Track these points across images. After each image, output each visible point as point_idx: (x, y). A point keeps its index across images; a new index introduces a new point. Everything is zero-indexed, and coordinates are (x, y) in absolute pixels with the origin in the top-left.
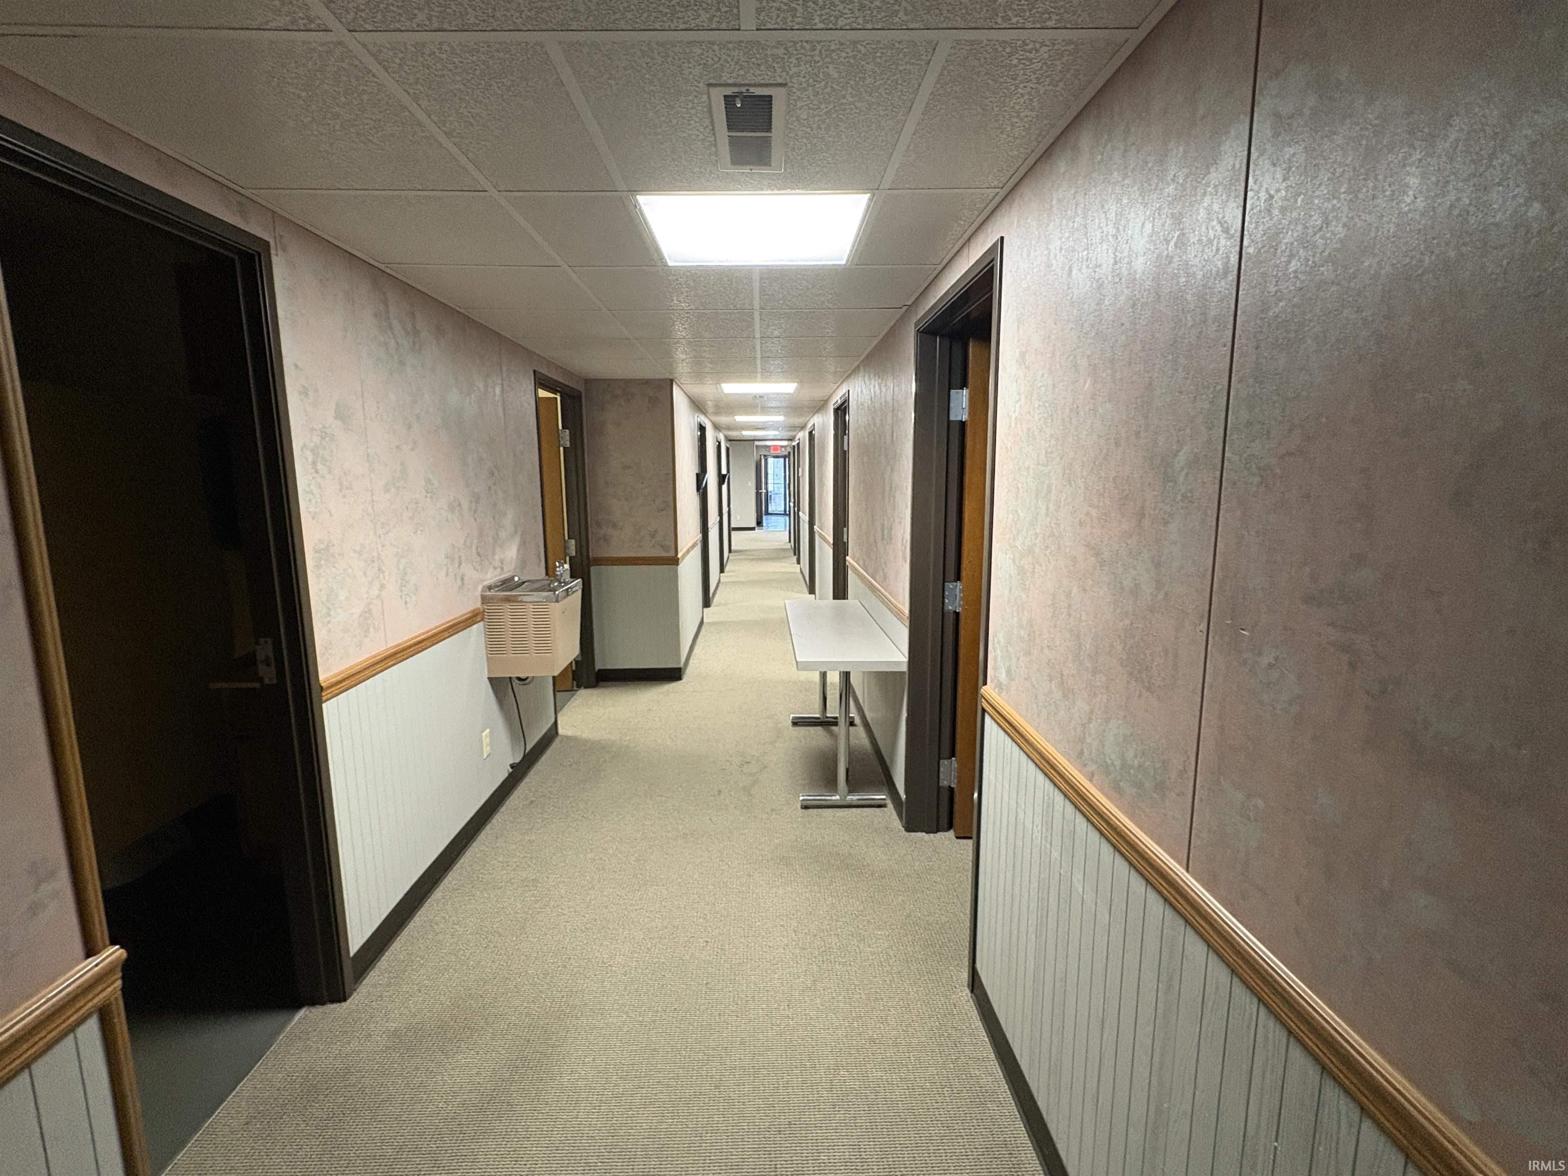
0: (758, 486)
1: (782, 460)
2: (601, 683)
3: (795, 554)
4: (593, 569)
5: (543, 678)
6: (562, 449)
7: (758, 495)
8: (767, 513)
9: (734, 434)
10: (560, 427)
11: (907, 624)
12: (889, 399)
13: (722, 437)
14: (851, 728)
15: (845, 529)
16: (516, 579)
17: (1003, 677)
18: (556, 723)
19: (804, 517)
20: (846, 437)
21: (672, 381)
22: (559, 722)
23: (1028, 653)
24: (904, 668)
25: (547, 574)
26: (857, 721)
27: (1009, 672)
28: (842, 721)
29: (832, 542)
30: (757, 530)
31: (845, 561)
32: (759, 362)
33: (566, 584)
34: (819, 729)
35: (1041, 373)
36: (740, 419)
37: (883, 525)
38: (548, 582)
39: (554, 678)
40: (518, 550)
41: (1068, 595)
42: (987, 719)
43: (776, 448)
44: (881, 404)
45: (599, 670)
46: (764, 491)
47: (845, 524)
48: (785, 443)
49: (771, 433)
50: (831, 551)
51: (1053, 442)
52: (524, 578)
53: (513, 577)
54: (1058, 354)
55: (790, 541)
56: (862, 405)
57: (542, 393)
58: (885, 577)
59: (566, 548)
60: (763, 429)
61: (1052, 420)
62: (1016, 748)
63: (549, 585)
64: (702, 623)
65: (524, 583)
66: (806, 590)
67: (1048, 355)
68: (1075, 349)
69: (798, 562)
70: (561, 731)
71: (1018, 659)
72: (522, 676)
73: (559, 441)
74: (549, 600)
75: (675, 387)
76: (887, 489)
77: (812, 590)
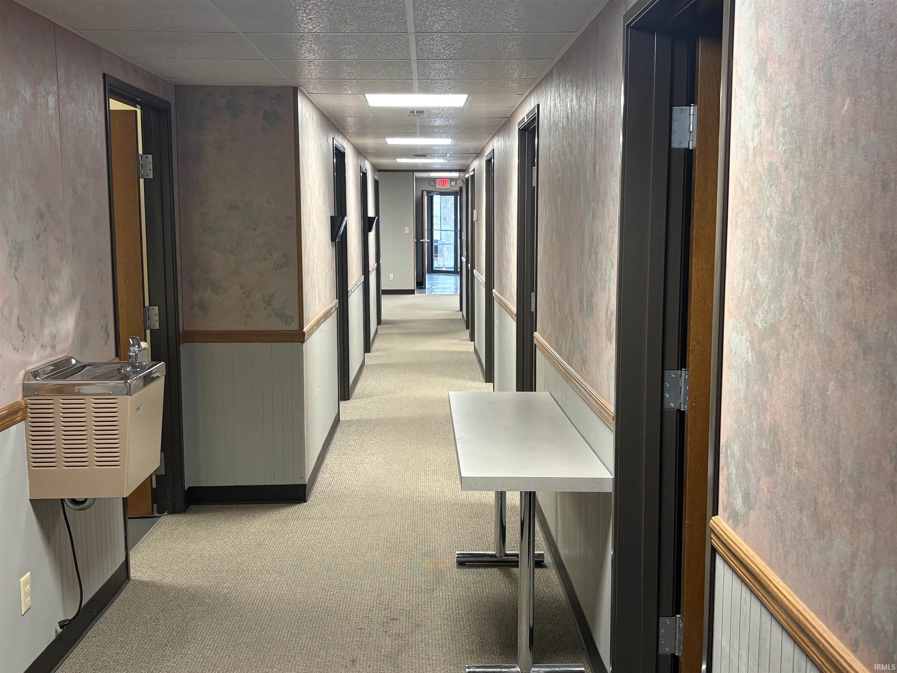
0: (419, 234)
1: (452, 198)
2: (192, 506)
3: (467, 328)
4: (184, 348)
5: (108, 502)
6: (142, 181)
7: (419, 246)
8: (432, 271)
9: (385, 162)
10: (140, 152)
11: (613, 428)
12: (590, 117)
13: (368, 167)
14: (537, 570)
15: (533, 294)
16: (74, 361)
17: (739, 504)
18: (126, 563)
19: (480, 277)
20: (535, 168)
21: (295, 91)
22: (132, 562)
23: (771, 472)
24: (609, 488)
25: (117, 355)
26: (548, 559)
27: (746, 497)
28: (524, 562)
29: (515, 310)
30: (416, 295)
31: (532, 337)
32: (414, 65)
33: (143, 369)
34: (495, 572)
35: (786, 88)
36: (392, 141)
37: (581, 290)
38: (118, 366)
39: (125, 500)
40: (77, 322)
41: (823, 393)
42: (719, 563)
43: (444, 180)
44: (580, 125)
45: (190, 488)
46: (426, 240)
47: (533, 288)
48: (456, 175)
49: (436, 162)
50: (514, 325)
51: (802, 182)
52: (85, 361)
53: (69, 359)
54: (807, 63)
55: (461, 310)
56: (556, 125)
57: (115, 105)
58: (584, 361)
59: (146, 317)
60: (423, 156)
61: (801, 153)
62: (756, 606)
63: (119, 370)
64: (337, 421)
65: (84, 367)
66: (481, 377)
67: (796, 65)
68: (830, 57)
69: (472, 339)
70: (134, 574)
71: (759, 480)
72: (78, 497)
73: (139, 171)
74: (116, 392)
75: (300, 99)
76: (587, 241)
77: (489, 377)
